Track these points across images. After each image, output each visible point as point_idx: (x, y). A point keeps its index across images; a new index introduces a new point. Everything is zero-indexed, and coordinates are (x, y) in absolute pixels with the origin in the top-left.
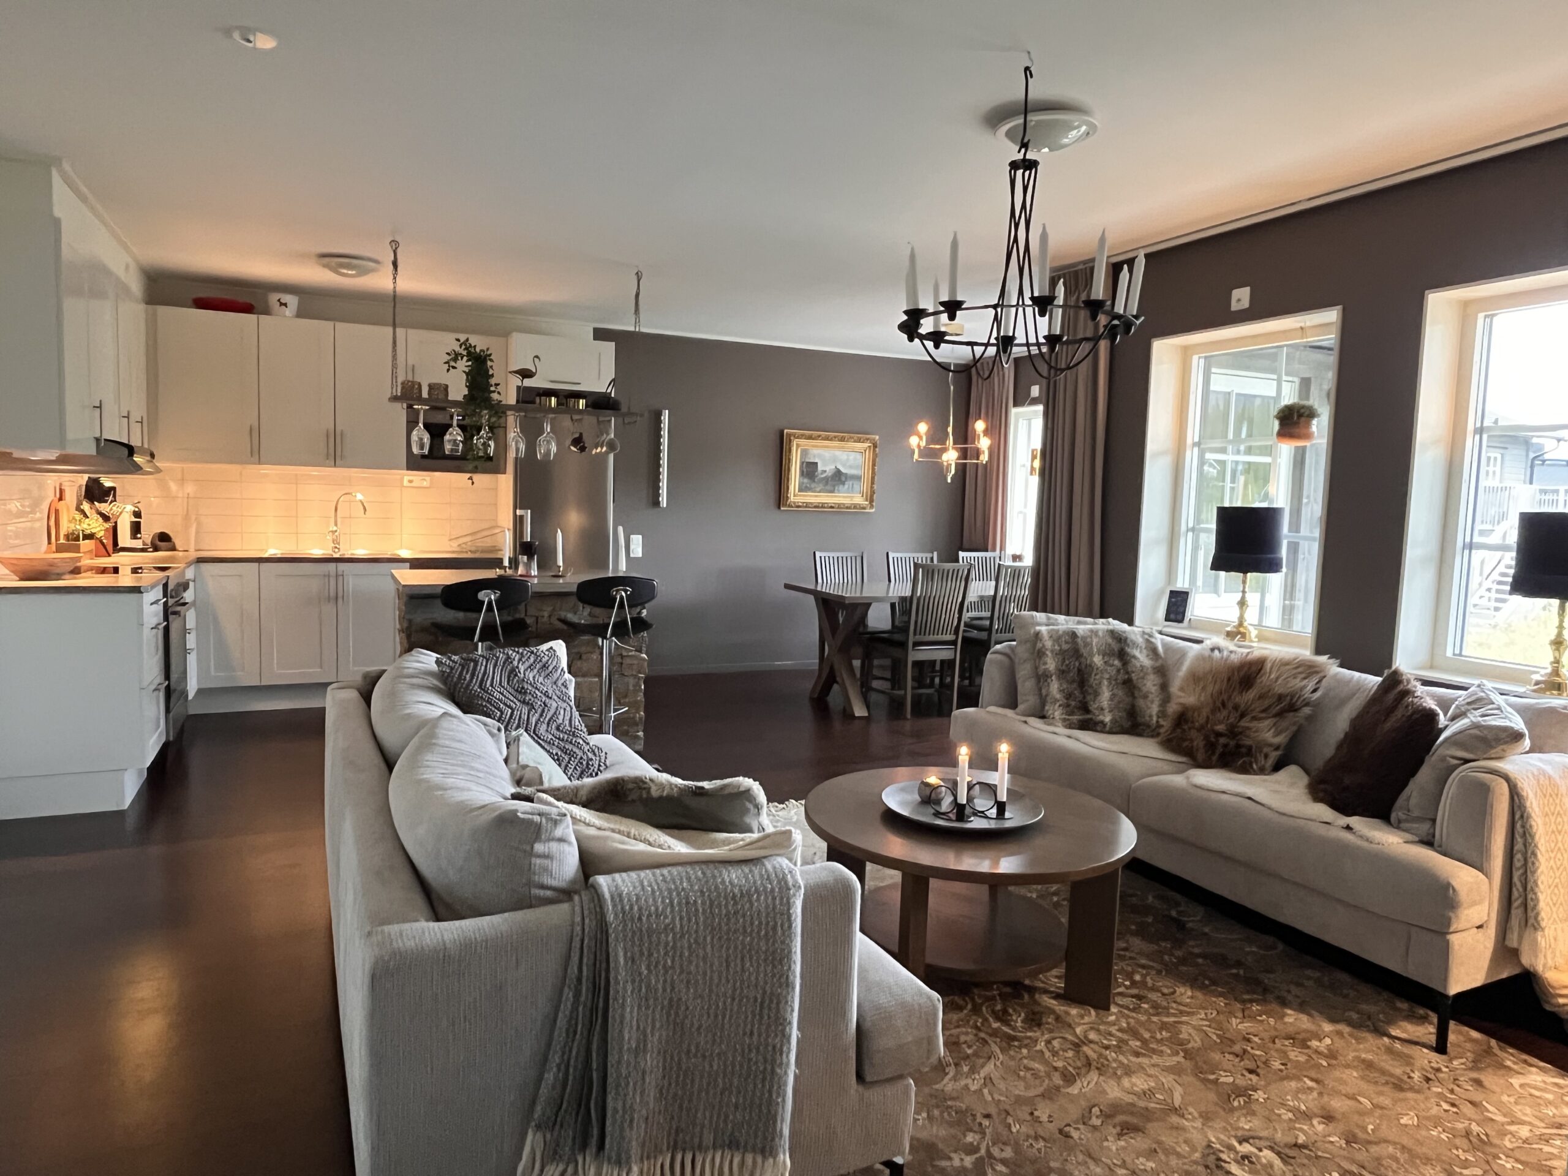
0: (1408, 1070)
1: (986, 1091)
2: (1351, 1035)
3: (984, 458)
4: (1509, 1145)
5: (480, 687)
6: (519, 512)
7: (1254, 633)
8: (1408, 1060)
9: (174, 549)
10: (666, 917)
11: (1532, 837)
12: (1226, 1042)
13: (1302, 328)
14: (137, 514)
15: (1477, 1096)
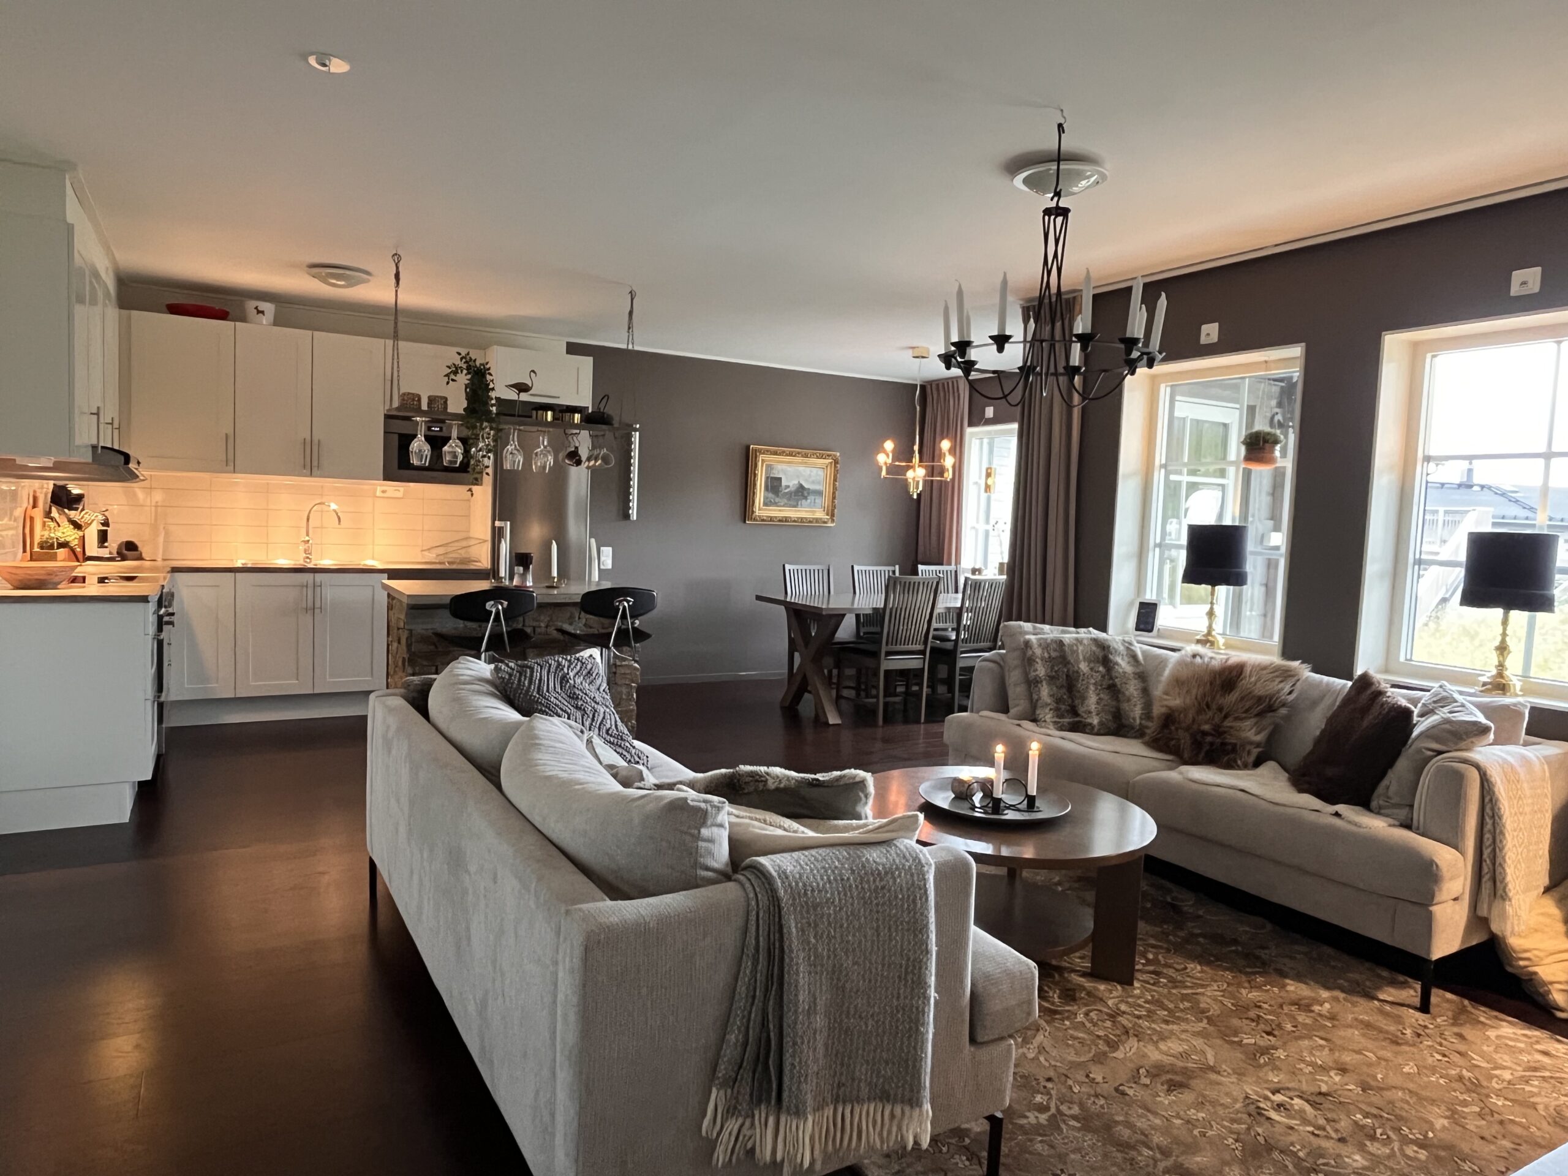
0: (1400, 1027)
1: (1042, 1059)
2: (1344, 999)
3: (949, 475)
4: (1497, 1086)
5: (538, 693)
6: (497, 524)
7: (1221, 640)
8: (1398, 1020)
9: (140, 558)
10: (827, 892)
11: (1500, 818)
12: (1242, 1009)
13: (1266, 362)
14: (106, 523)
15: (1462, 1047)
